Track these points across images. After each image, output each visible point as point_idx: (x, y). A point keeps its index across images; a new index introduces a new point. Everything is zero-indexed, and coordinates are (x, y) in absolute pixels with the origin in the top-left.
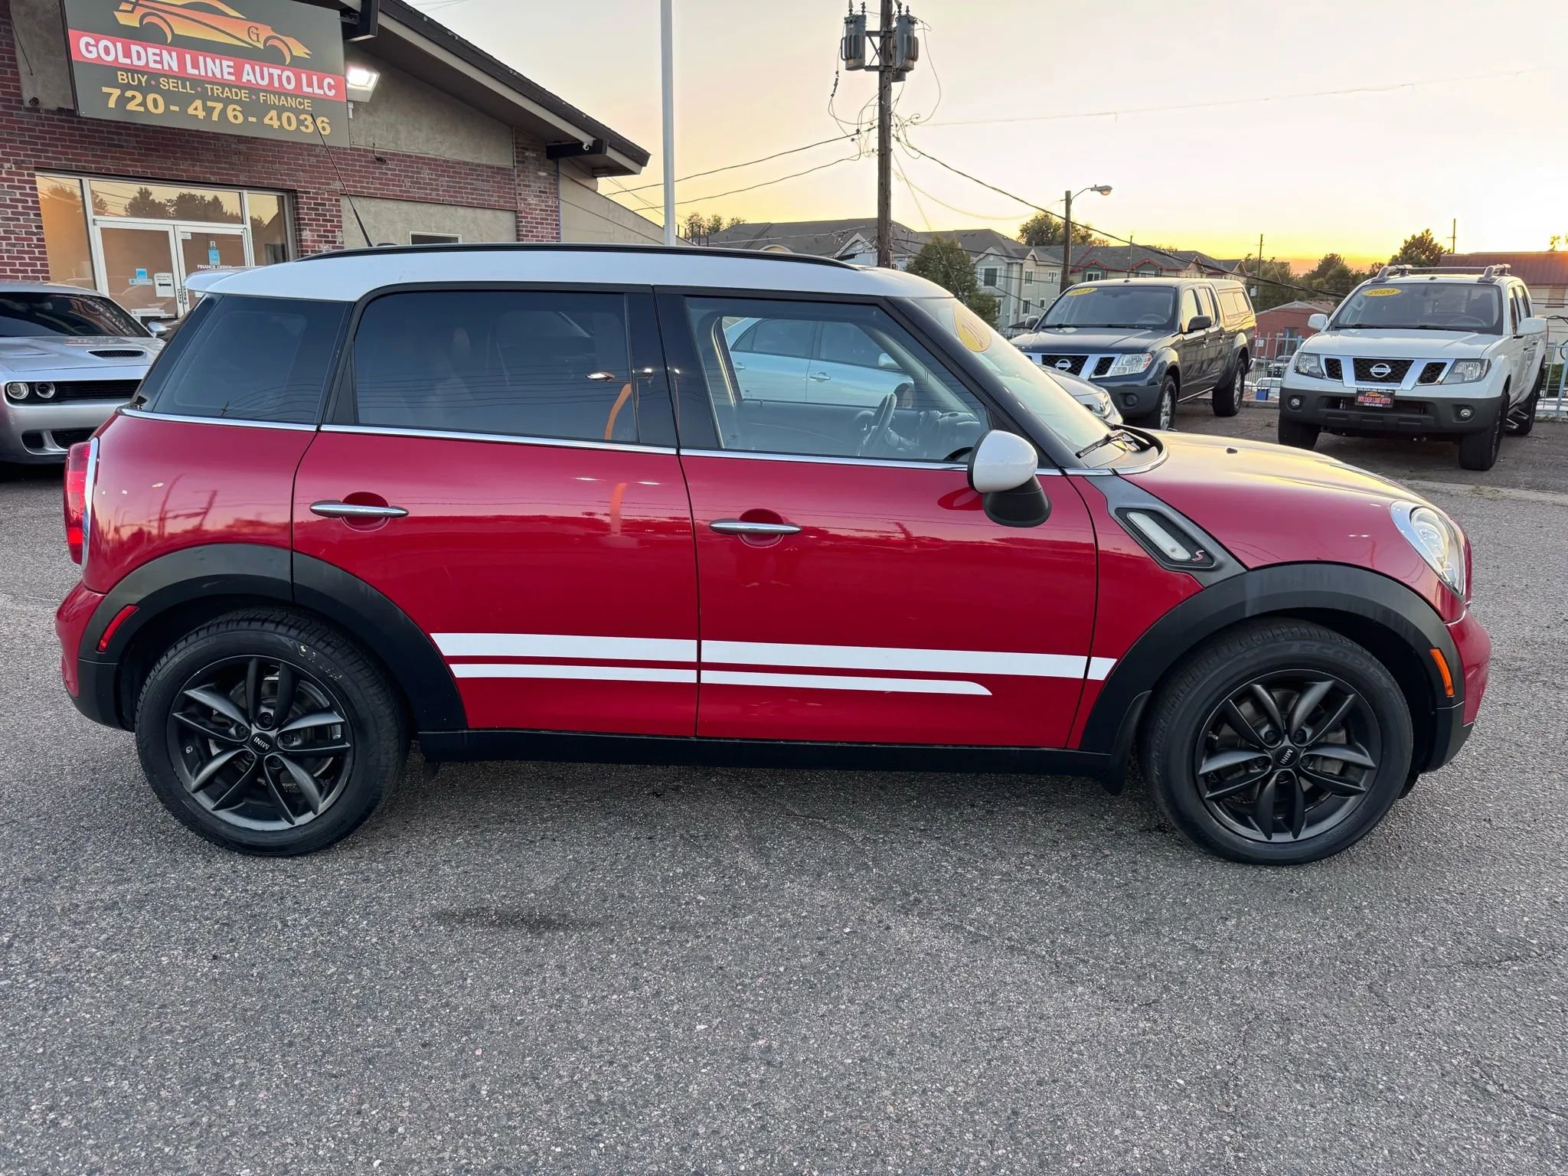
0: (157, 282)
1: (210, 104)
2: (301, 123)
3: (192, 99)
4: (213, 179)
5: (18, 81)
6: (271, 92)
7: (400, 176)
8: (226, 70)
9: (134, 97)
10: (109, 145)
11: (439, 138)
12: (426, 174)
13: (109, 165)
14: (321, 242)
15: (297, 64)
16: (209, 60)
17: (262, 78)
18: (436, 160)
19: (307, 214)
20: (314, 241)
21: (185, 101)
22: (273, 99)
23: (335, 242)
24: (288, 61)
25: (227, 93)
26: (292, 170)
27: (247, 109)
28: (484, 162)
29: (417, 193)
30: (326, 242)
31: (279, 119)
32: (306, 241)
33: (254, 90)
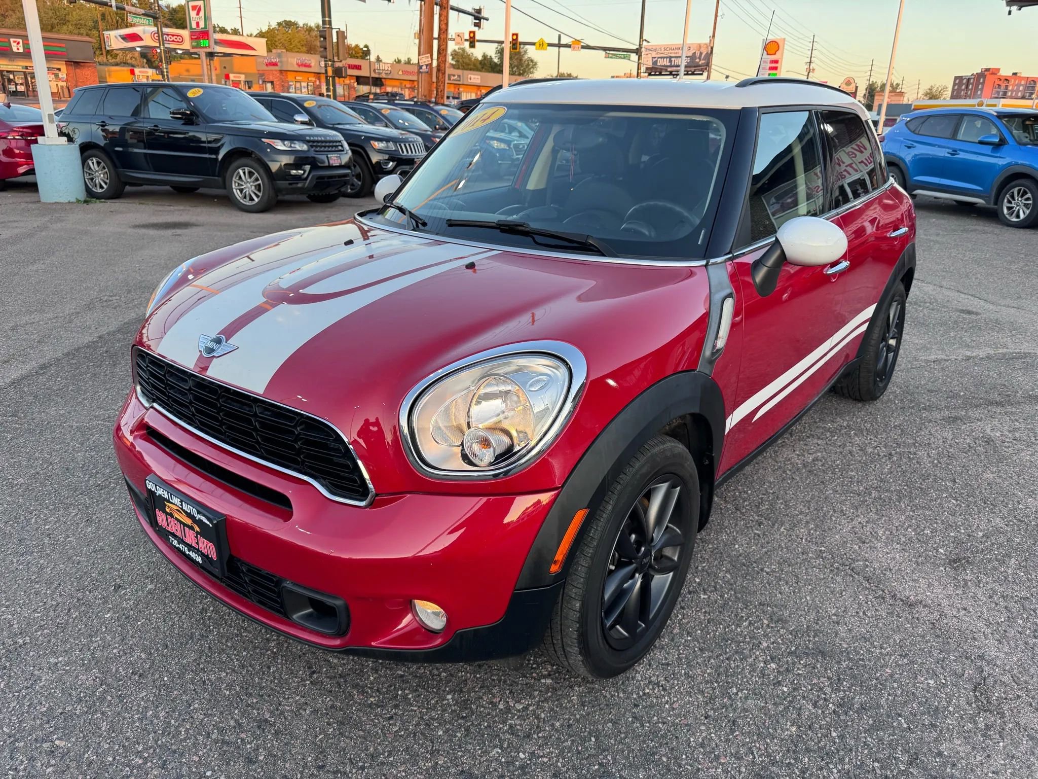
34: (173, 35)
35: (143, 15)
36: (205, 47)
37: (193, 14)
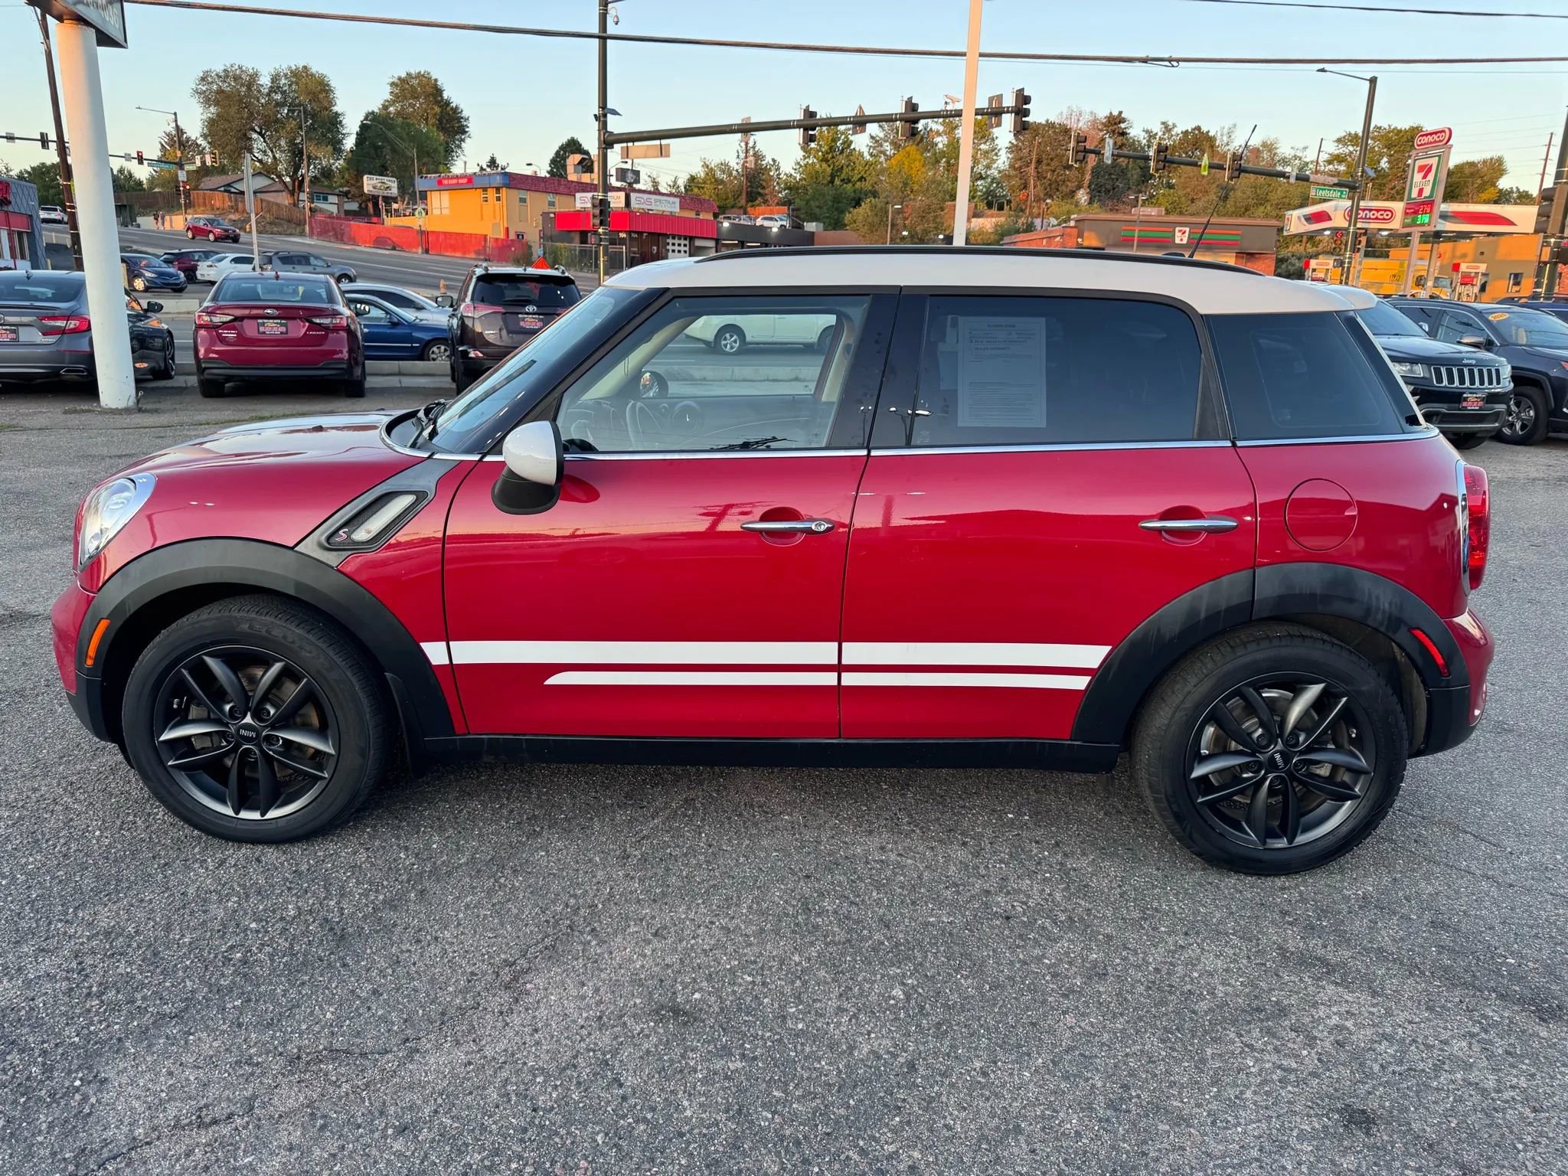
34: (1378, 211)
35: (1335, 185)
36: (1422, 225)
37: (1418, 177)
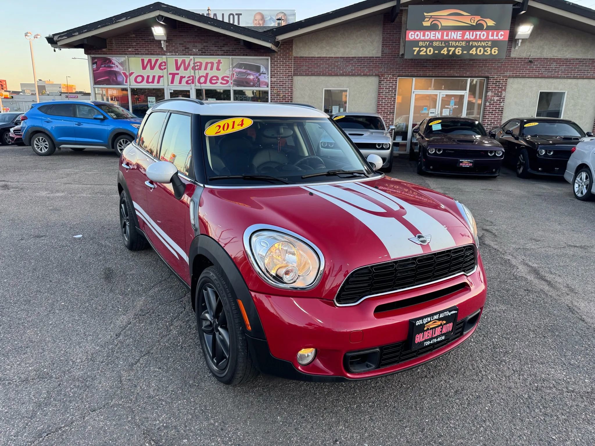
0: (430, 112)
1: (450, 49)
2: (485, 51)
3: (443, 47)
4: (456, 75)
5: (399, 49)
6: (476, 41)
7: (540, 67)
8: (459, 35)
9: (423, 50)
10: (423, 66)
11: (565, 49)
12: (554, 65)
13: (421, 73)
14: (495, 96)
15: (489, 28)
16: (453, 33)
17: (473, 36)
18: (561, 59)
19: (491, 86)
20: (492, 96)
21: (441, 48)
22: (475, 44)
23: (501, 96)
24: (485, 28)
25: (457, 44)
26: (490, 69)
27: (463, 49)
28: (589, 58)
29: (546, 74)
30: (497, 96)
31: (476, 51)
32: (489, 96)
33: (468, 41)
